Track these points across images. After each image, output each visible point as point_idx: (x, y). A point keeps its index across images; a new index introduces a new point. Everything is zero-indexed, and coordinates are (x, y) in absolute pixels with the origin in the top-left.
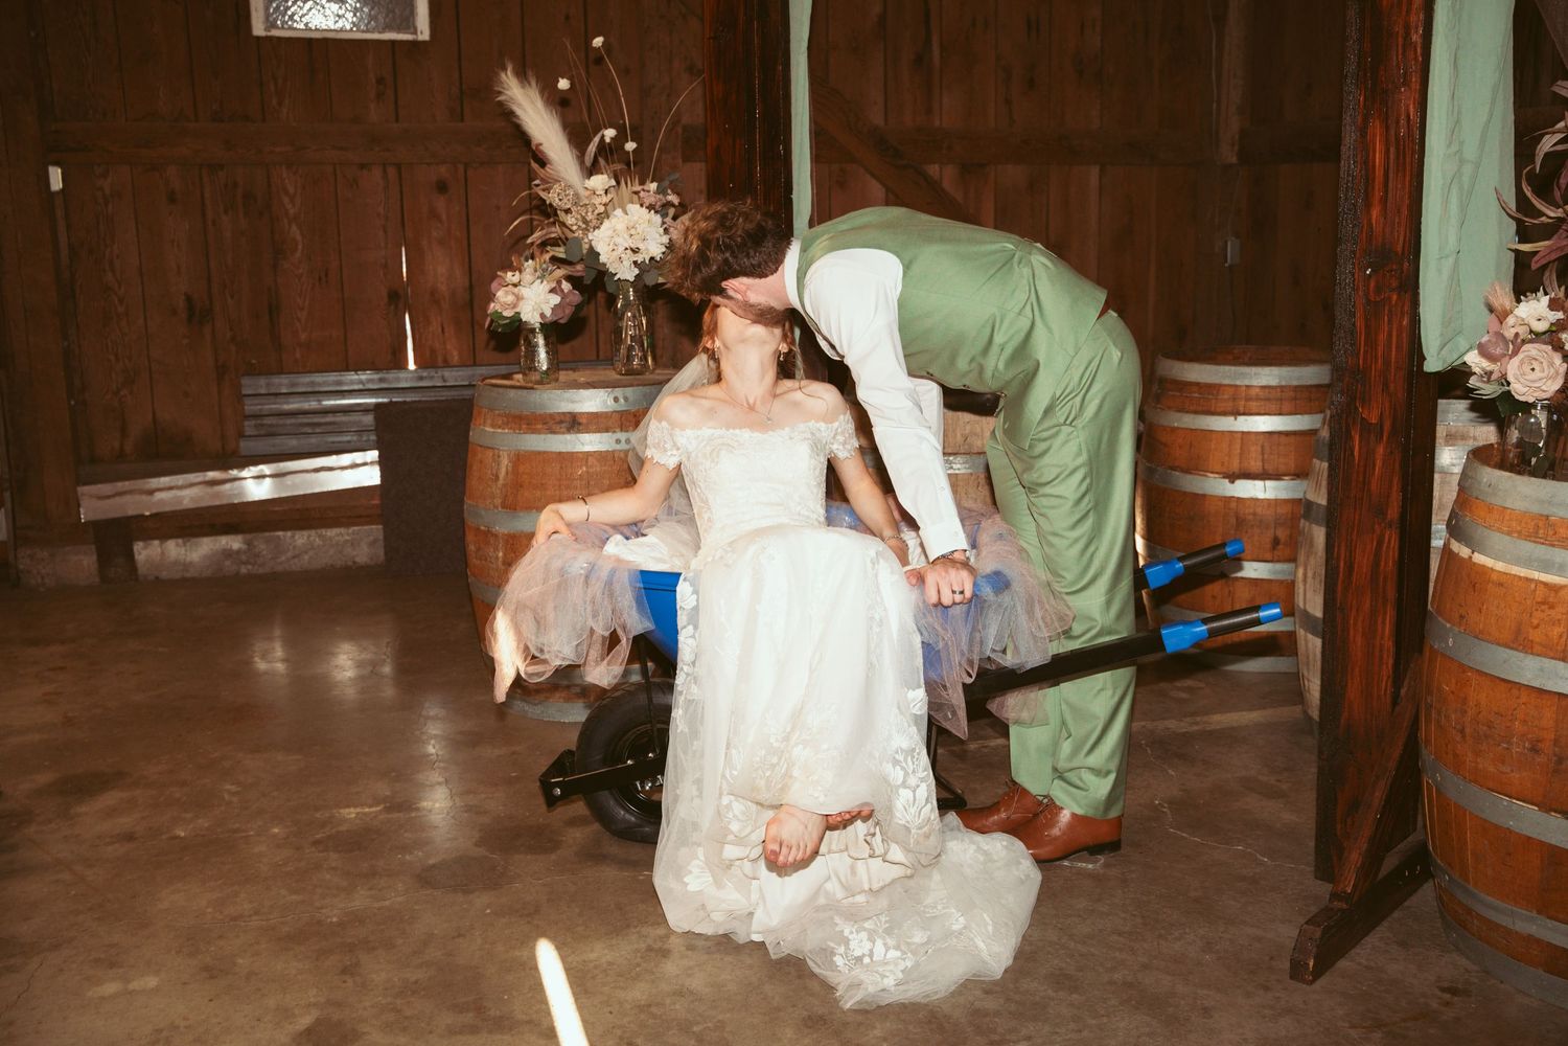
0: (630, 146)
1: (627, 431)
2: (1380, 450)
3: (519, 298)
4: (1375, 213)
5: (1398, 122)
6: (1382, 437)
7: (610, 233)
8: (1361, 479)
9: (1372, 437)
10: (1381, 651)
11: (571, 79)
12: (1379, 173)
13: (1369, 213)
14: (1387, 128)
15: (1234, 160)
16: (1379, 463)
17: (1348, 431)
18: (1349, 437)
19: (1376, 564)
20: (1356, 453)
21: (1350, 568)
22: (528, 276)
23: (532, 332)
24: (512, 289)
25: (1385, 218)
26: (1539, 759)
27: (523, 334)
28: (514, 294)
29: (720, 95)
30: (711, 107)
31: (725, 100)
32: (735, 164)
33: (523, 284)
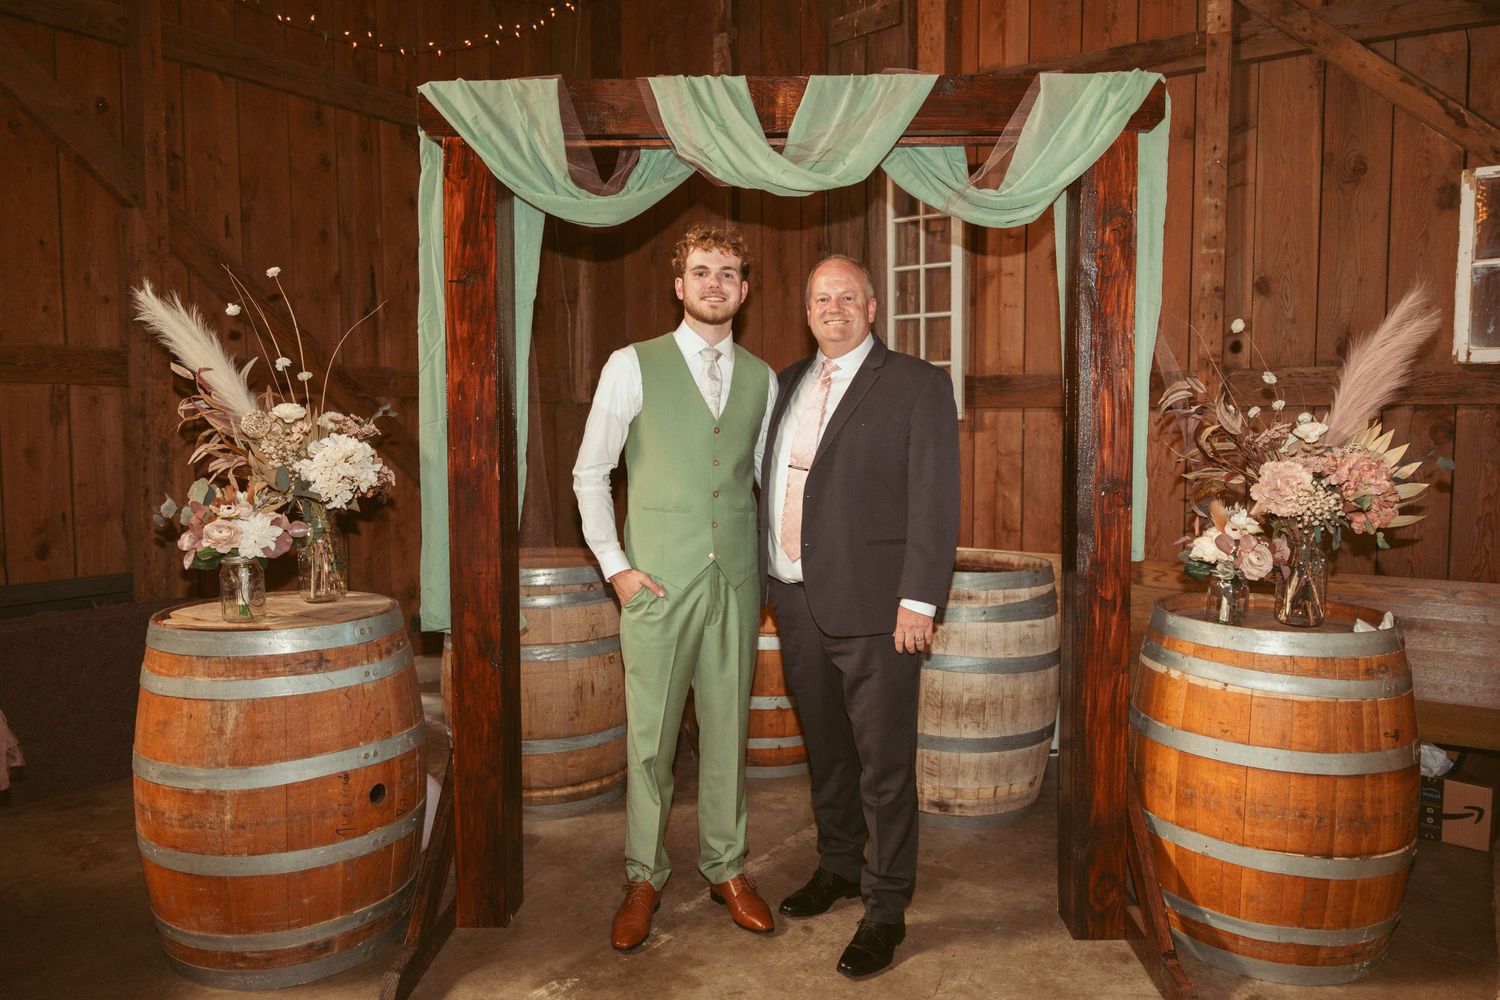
0: (304, 376)
1: (373, 663)
2: (1115, 618)
3: (238, 532)
4: (1106, 452)
5: (1120, 391)
6: (1115, 609)
7: (324, 463)
8: (1101, 640)
9: (1109, 610)
10: (1119, 760)
11: (240, 304)
12: (1108, 426)
13: (1101, 453)
14: (1113, 395)
16: (1114, 628)
17: (1091, 607)
18: (1092, 611)
19: (1114, 699)
20: (1097, 622)
21: (1095, 706)
22: (242, 508)
23: (235, 568)
24: (226, 523)
25: (1113, 457)
26: (1305, 822)
27: (224, 570)
28: (230, 528)
29: (465, 335)
30: (453, 345)
31: (472, 339)
32: (482, 399)
33: (238, 517)
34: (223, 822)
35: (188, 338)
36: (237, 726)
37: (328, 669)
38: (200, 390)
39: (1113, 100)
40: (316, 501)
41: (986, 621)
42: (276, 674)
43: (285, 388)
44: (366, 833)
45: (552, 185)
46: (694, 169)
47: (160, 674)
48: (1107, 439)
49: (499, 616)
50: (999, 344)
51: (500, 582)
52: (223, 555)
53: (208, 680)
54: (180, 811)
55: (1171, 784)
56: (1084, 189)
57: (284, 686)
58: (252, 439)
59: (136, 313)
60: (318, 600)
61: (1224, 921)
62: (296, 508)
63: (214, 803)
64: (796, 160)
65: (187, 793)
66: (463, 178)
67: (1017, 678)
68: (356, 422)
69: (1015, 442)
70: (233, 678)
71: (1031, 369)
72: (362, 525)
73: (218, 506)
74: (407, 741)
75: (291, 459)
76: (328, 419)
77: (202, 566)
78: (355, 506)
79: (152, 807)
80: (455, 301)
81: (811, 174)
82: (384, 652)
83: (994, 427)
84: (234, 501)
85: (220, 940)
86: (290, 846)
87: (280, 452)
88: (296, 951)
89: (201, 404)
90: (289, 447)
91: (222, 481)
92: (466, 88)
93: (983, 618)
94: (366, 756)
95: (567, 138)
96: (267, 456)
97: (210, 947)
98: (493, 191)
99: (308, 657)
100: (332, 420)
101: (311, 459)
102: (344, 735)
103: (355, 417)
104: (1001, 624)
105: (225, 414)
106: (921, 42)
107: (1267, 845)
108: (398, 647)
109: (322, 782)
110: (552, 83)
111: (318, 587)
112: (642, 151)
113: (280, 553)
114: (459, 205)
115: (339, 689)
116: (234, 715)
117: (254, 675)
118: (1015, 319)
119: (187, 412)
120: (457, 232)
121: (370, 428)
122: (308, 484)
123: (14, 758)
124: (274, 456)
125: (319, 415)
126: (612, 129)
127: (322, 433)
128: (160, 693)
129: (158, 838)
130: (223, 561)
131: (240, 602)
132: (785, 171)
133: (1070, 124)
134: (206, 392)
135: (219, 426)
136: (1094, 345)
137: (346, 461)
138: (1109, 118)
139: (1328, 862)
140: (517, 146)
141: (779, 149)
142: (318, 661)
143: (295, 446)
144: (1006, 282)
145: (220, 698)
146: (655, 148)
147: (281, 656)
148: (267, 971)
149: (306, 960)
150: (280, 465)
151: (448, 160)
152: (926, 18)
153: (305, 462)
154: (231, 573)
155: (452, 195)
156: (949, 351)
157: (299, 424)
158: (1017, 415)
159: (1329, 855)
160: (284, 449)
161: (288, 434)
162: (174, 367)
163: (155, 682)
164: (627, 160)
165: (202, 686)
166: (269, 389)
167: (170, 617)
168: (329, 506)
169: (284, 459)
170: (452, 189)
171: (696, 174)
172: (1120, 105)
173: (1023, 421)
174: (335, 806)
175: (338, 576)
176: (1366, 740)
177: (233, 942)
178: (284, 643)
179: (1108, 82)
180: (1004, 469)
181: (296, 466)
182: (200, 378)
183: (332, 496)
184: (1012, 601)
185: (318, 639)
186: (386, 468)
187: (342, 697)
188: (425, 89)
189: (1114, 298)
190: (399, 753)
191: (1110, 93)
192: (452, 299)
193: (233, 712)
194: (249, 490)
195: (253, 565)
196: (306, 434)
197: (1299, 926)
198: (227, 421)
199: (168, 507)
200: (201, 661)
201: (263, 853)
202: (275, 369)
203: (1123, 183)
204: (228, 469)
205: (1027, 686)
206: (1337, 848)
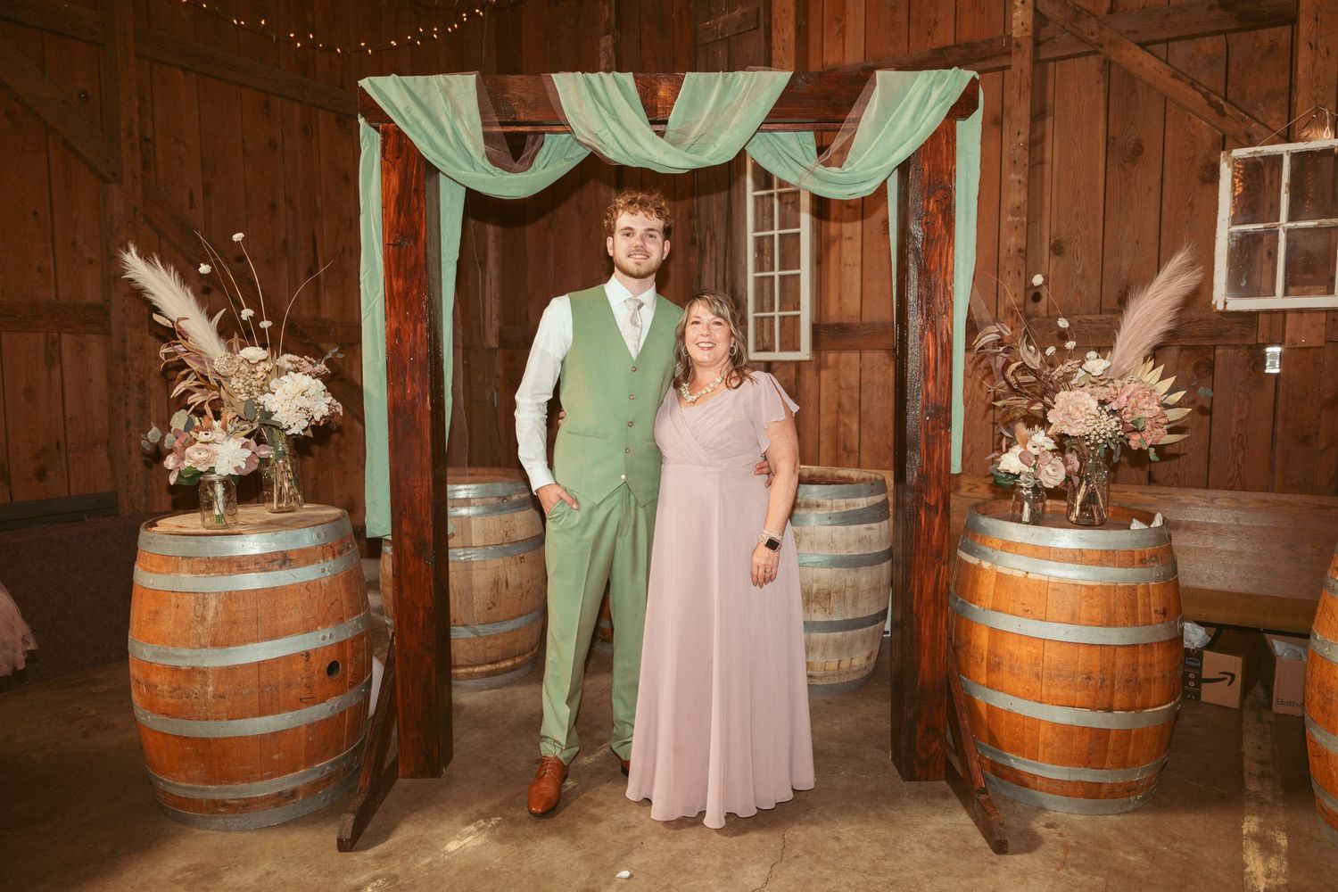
0: (265, 324)
1: (328, 561)
2: (937, 520)
3: (214, 454)
4: (930, 385)
5: (942, 334)
6: (938, 512)
7: (284, 396)
8: (926, 537)
9: (932, 513)
10: (940, 636)
11: (210, 264)
12: (932, 363)
13: (926, 385)
14: (936, 338)
15: (497, 346)
16: (936, 528)
17: (918, 511)
18: (919, 515)
19: (936, 586)
20: (923, 524)
21: (921, 591)
22: (218, 434)
23: (212, 483)
24: (203, 446)
25: (936, 388)
26: (1091, 683)
27: (202, 485)
28: (207, 451)
29: (401, 289)
30: (391, 298)
31: (405, 294)
32: (415, 343)
33: (214, 442)
34: (206, 693)
35: (168, 292)
36: (217, 614)
37: (291, 567)
38: (179, 337)
39: (936, 94)
40: (278, 428)
41: (831, 525)
42: (248, 571)
43: (249, 334)
44: (324, 701)
45: (472, 164)
46: (590, 150)
47: (151, 572)
48: (931, 375)
49: (431, 523)
50: (840, 297)
51: (432, 494)
52: (202, 473)
53: (191, 575)
54: (170, 683)
55: (982, 654)
56: (912, 167)
57: (253, 581)
58: (223, 377)
59: (124, 272)
60: (280, 511)
61: (1025, 764)
62: (260, 435)
63: (199, 678)
64: (674, 143)
65: (176, 669)
66: (398, 158)
67: (857, 571)
68: (310, 362)
69: (853, 379)
70: (213, 574)
71: (867, 318)
72: (315, 449)
73: (198, 433)
74: (357, 626)
75: (256, 393)
76: (285, 360)
77: (184, 482)
78: (309, 433)
79: (147, 682)
80: (392, 261)
81: (688, 155)
82: (336, 552)
83: (836, 366)
84: (210, 429)
85: (205, 790)
86: (262, 712)
87: (247, 387)
88: (267, 798)
89: (180, 348)
90: (254, 383)
91: (199, 412)
92: (399, 82)
93: (829, 523)
94: (324, 638)
95: (484, 124)
96: (236, 391)
97: (197, 796)
98: (422, 170)
99: (275, 557)
100: (290, 361)
101: (274, 393)
102: (305, 621)
103: (309, 359)
104: (843, 527)
105: (200, 356)
106: (774, 44)
107: (1060, 702)
108: (348, 549)
109: (288, 659)
110: (471, 79)
111: (280, 499)
112: (546, 135)
113: (250, 471)
114: (395, 181)
115: (301, 583)
116: (214, 605)
117: (230, 572)
118: (853, 276)
119: (167, 355)
120: (393, 203)
121: (321, 367)
122: (271, 414)
123: (28, 643)
124: (242, 391)
125: (278, 357)
126: (522, 117)
127: (280, 372)
128: (152, 587)
129: (152, 706)
130: (201, 478)
131: (217, 512)
132: (666, 152)
133: (902, 113)
134: (183, 338)
135: (195, 367)
136: (920, 297)
137: (303, 395)
138: (932, 109)
139: (1109, 715)
140: (442, 131)
141: (661, 134)
142: (283, 560)
143: (260, 383)
144: (846, 245)
145: (202, 591)
146: (557, 133)
147: (252, 556)
148: (244, 815)
149: (277, 806)
150: (247, 398)
151: (384, 144)
152: (779, 22)
153: (268, 395)
154: (208, 488)
155: (388, 173)
156: (799, 303)
157: (262, 364)
158: (855, 356)
159: (1110, 709)
160: (250, 386)
161: (253, 373)
162: (155, 317)
163: (146, 578)
164: (533, 144)
165: (188, 581)
166: (236, 335)
167: (156, 526)
168: (289, 433)
169: (250, 393)
170: (388, 168)
171: (592, 154)
172: (942, 97)
173: (861, 361)
174: (299, 679)
175: (296, 491)
176: (1139, 616)
177: (216, 792)
178: (252, 545)
179: (932, 78)
180: (845, 400)
181: (261, 399)
182: (179, 327)
183: (291, 423)
184: (852, 508)
185: (283, 542)
186: (335, 400)
187: (303, 589)
188: (364, 83)
189: (937, 258)
190: (350, 636)
191: (934, 88)
192: (389, 259)
193: (213, 603)
194: (223, 419)
195: (227, 482)
196: (268, 372)
197: (1085, 767)
198: (202, 363)
199: (154, 434)
200: (185, 561)
201: (240, 719)
202: (241, 318)
203: (945, 162)
204: (203, 403)
205: (866, 577)
206: (1117, 704)
